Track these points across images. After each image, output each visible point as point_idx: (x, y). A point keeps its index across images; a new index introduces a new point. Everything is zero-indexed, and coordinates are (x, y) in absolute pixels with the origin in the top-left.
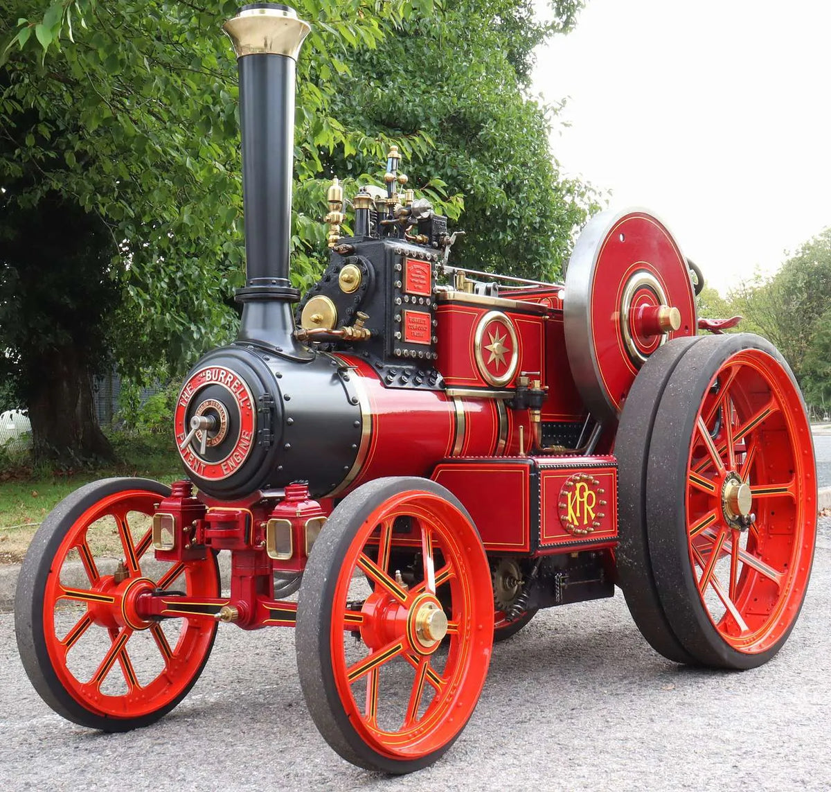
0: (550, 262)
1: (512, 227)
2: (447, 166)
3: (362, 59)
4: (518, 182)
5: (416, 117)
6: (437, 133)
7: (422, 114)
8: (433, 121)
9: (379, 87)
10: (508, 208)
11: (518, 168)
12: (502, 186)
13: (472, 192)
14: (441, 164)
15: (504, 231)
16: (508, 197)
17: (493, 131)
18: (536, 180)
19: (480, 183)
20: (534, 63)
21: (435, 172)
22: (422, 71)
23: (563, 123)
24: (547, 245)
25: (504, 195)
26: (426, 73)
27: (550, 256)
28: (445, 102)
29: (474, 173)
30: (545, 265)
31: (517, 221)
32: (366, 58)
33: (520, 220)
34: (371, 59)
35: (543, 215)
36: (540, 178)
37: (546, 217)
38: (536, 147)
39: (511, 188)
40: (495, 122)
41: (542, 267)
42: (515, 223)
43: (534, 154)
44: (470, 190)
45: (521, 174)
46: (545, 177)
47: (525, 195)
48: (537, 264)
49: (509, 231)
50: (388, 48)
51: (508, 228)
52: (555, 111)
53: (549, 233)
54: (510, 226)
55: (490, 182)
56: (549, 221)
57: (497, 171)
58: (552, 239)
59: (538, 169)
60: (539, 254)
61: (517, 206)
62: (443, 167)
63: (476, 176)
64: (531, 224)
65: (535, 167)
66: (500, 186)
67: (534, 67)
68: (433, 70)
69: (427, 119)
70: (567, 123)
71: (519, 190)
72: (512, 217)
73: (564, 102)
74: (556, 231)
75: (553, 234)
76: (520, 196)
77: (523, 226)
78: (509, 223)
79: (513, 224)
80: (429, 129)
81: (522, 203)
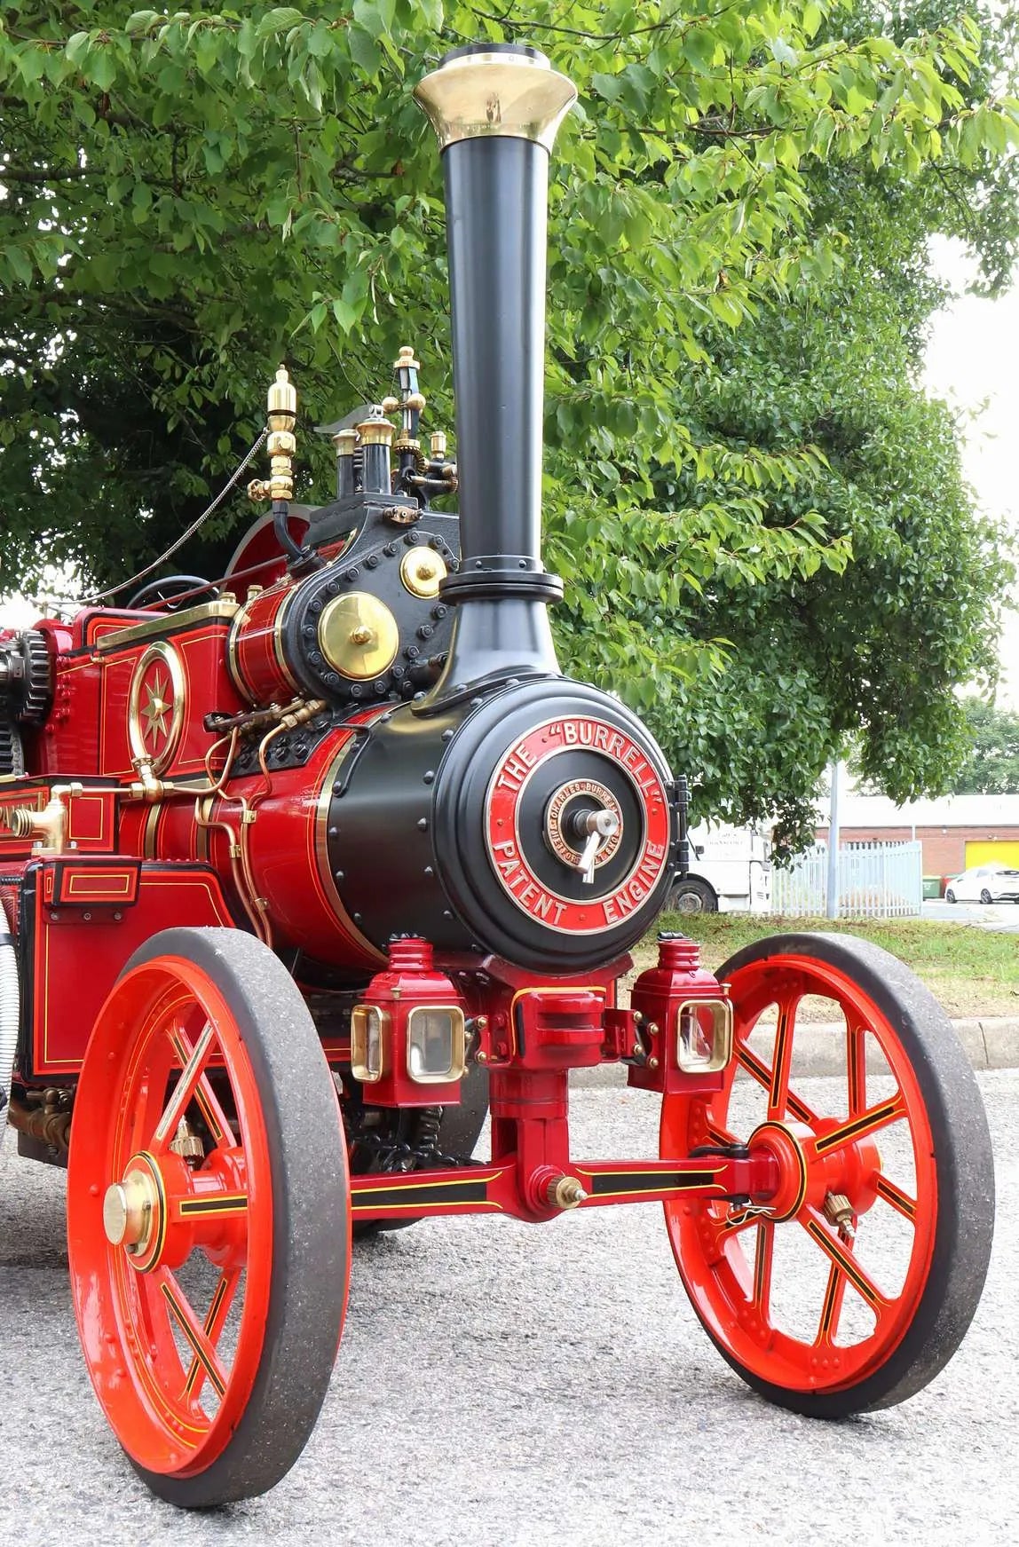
0: (959, 642)
1: (907, 587)
2: (812, 494)
4: (916, 520)
5: (769, 420)
7: (777, 417)
8: (794, 427)
9: (717, 376)
10: (902, 558)
11: (916, 499)
12: (894, 525)
15: (894, 593)
16: (902, 542)
17: (883, 444)
18: (943, 519)
19: (862, 520)
20: (930, 338)
22: (777, 352)
24: (955, 616)
25: (896, 539)
26: (783, 356)
27: (960, 632)
28: (812, 400)
29: (854, 506)
30: (952, 646)
33: (918, 577)
35: (951, 571)
36: (949, 515)
37: (956, 574)
38: (944, 468)
39: (906, 530)
40: (886, 431)
41: (948, 650)
42: (911, 580)
43: (941, 480)
45: (921, 509)
46: (956, 515)
47: (926, 540)
48: (939, 644)
49: (901, 594)
51: (899, 589)
52: (973, 415)
53: (961, 598)
54: (902, 586)
55: (875, 520)
56: (959, 580)
57: (887, 504)
58: (964, 607)
59: (946, 502)
60: (942, 629)
61: (915, 557)
63: (856, 511)
64: (933, 584)
65: (942, 499)
66: (890, 526)
68: (795, 350)
69: (785, 425)
71: (918, 533)
72: (907, 573)
74: (969, 595)
75: (965, 600)
76: (920, 541)
77: (922, 586)
78: (902, 581)
79: (907, 582)
80: (788, 440)
81: (922, 552)
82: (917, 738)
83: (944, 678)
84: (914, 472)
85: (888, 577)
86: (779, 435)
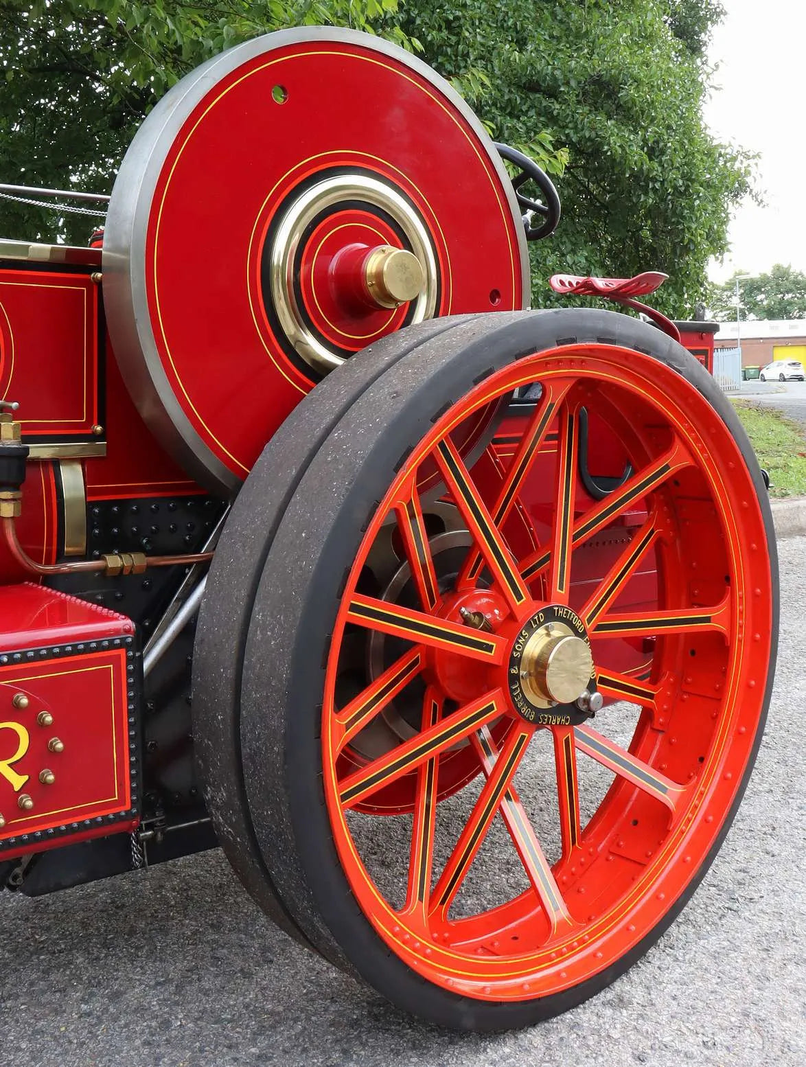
0: (694, 226)
1: (655, 190)
2: (585, 128)
3: (505, 25)
4: (661, 144)
5: (554, 78)
6: (577, 96)
7: (561, 77)
8: (573, 83)
9: (516, 50)
10: (649, 170)
11: (661, 130)
12: (645, 149)
13: (609, 153)
14: (580, 126)
15: (646, 194)
16: (651, 159)
17: (632, 92)
18: (682, 144)
19: (618, 144)
20: (710, 40)
21: (574, 134)
22: (567, 36)
23: (713, 87)
24: (691, 208)
25: (645, 157)
26: (571, 38)
27: (694, 220)
28: (586, 65)
29: (612, 135)
30: (689, 228)
31: (659, 184)
32: (510, 23)
33: (662, 183)
34: (515, 24)
35: (688, 178)
36: (686, 141)
37: (693, 181)
38: (684, 110)
39: (654, 151)
40: (636, 84)
41: (686, 230)
42: (657, 185)
43: (682, 118)
44: (607, 152)
45: (666, 137)
46: (691, 141)
47: (669, 157)
48: (680, 227)
49: (651, 194)
50: (533, 14)
51: (650, 191)
53: (695, 197)
54: (652, 189)
55: (629, 143)
56: (695, 184)
57: (637, 133)
58: (697, 202)
59: (684, 133)
60: (684, 218)
61: (660, 169)
62: (582, 130)
63: (614, 138)
64: (675, 188)
65: (681, 130)
66: (642, 149)
67: (710, 44)
68: (579, 36)
69: (567, 83)
70: (718, 87)
71: (663, 153)
72: (654, 180)
73: (717, 66)
74: (701, 195)
75: (699, 197)
76: (664, 158)
77: (667, 189)
78: (652, 186)
79: (655, 186)
80: (568, 92)
81: (665, 166)
83: (686, 251)
84: (656, 111)
85: (642, 183)
86: (562, 89)
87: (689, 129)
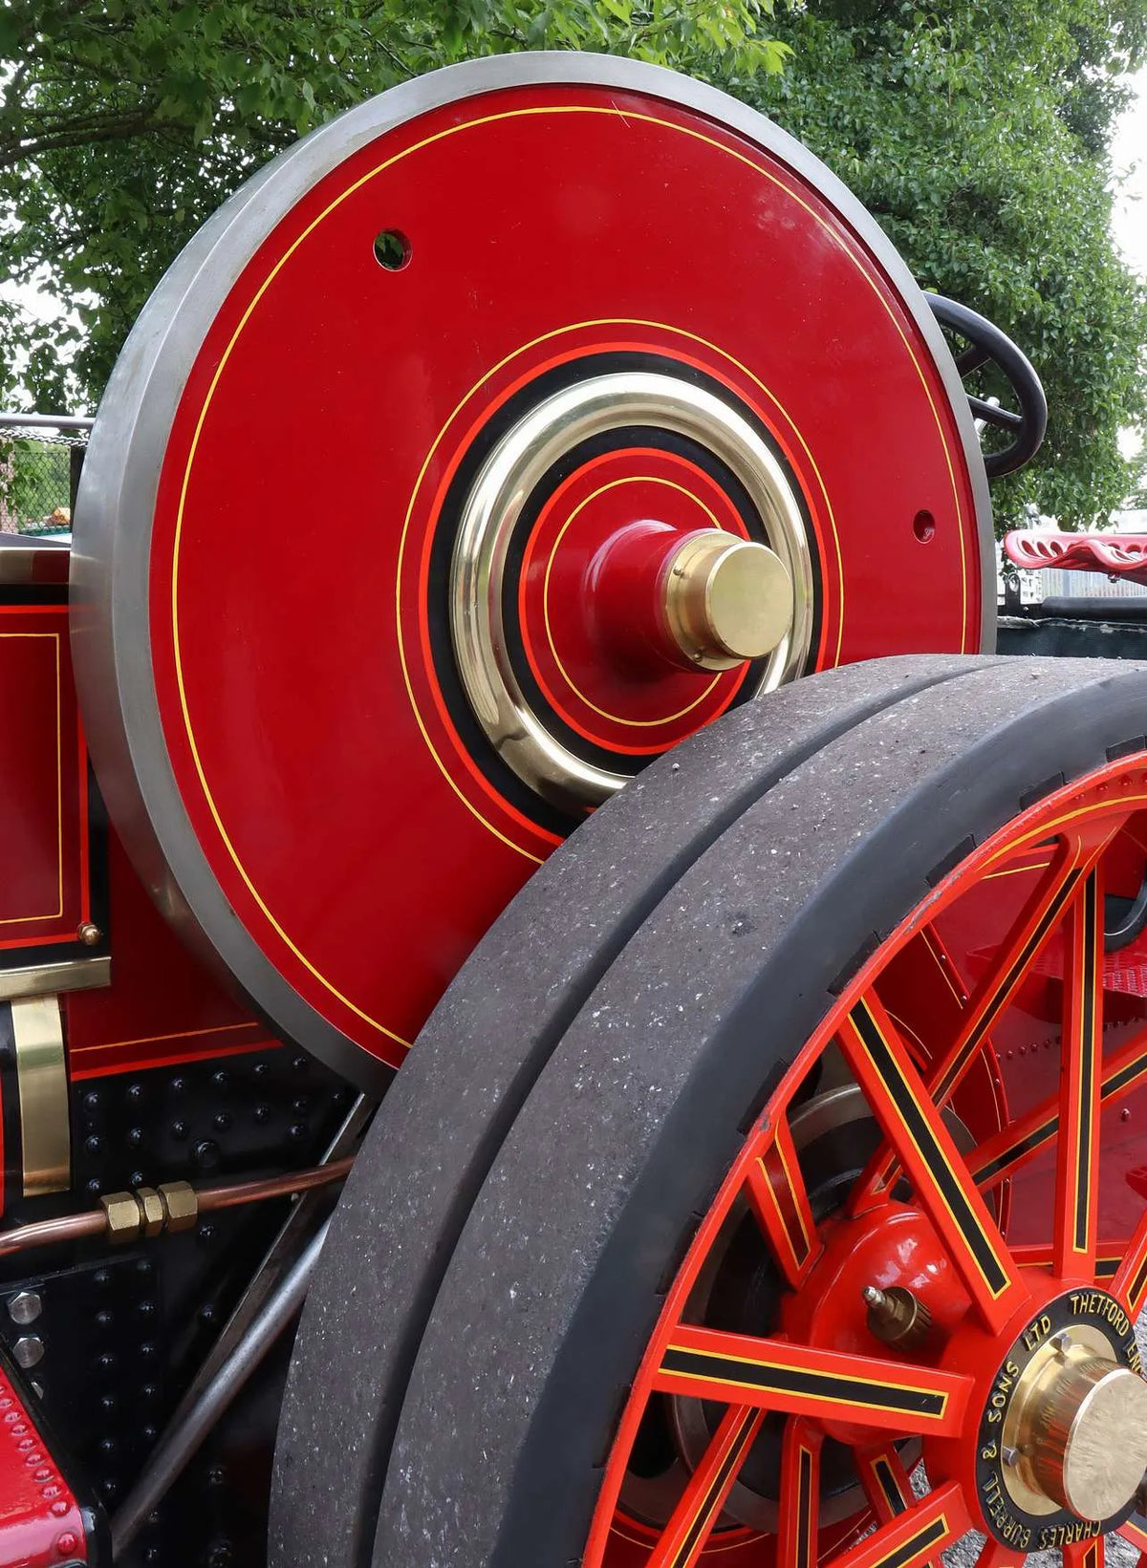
0: (1106, 389)
1: (1051, 341)
2: (953, 259)
3: (839, 124)
4: (1059, 278)
5: (910, 194)
6: (941, 215)
7: (919, 191)
8: (935, 199)
9: (855, 157)
10: (1043, 314)
11: (1058, 258)
12: (1037, 284)
13: (987, 293)
14: (945, 257)
15: (1039, 346)
16: (1044, 299)
17: (1017, 207)
18: (1088, 276)
19: (999, 280)
20: (1115, 134)
21: (937, 268)
22: (925, 135)
23: (1128, 196)
24: (1102, 364)
25: (1037, 296)
26: (930, 138)
27: (1106, 379)
28: (952, 173)
29: (991, 267)
30: (1099, 392)
31: (1057, 332)
32: (846, 122)
33: (1061, 331)
34: (853, 122)
35: (1097, 323)
36: (1093, 272)
37: (1103, 327)
38: (1089, 230)
39: (1049, 288)
40: (1022, 195)
41: (1095, 395)
42: (1054, 334)
43: (1086, 240)
44: (984, 290)
45: (1065, 267)
46: (1100, 271)
47: (1069, 295)
48: (1087, 390)
49: (1046, 347)
50: (877, 108)
51: (1044, 343)
52: (1120, 180)
53: (1106, 348)
54: (1047, 339)
55: (1014, 278)
56: (1106, 331)
57: (1026, 264)
58: (1110, 355)
59: (1090, 261)
60: (1091, 377)
61: (1057, 312)
62: (949, 262)
63: (993, 271)
64: (1079, 336)
65: (1086, 257)
66: (1033, 285)
67: (1115, 139)
68: (942, 133)
69: (927, 199)
70: (1134, 195)
71: (1061, 289)
72: (1050, 327)
73: (1133, 168)
74: (1115, 345)
75: (1112, 349)
76: (1062, 297)
77: (1067, 339)
78: (1045, 335)
79: (1050, 337)
80: (929, 211)
81: (1065, 307)
82: (1073, 476)
83: (1095, 421)
84: (1050, 232)
85: (1033, 332)
86: (920, 207)
87: (1096, 255)
